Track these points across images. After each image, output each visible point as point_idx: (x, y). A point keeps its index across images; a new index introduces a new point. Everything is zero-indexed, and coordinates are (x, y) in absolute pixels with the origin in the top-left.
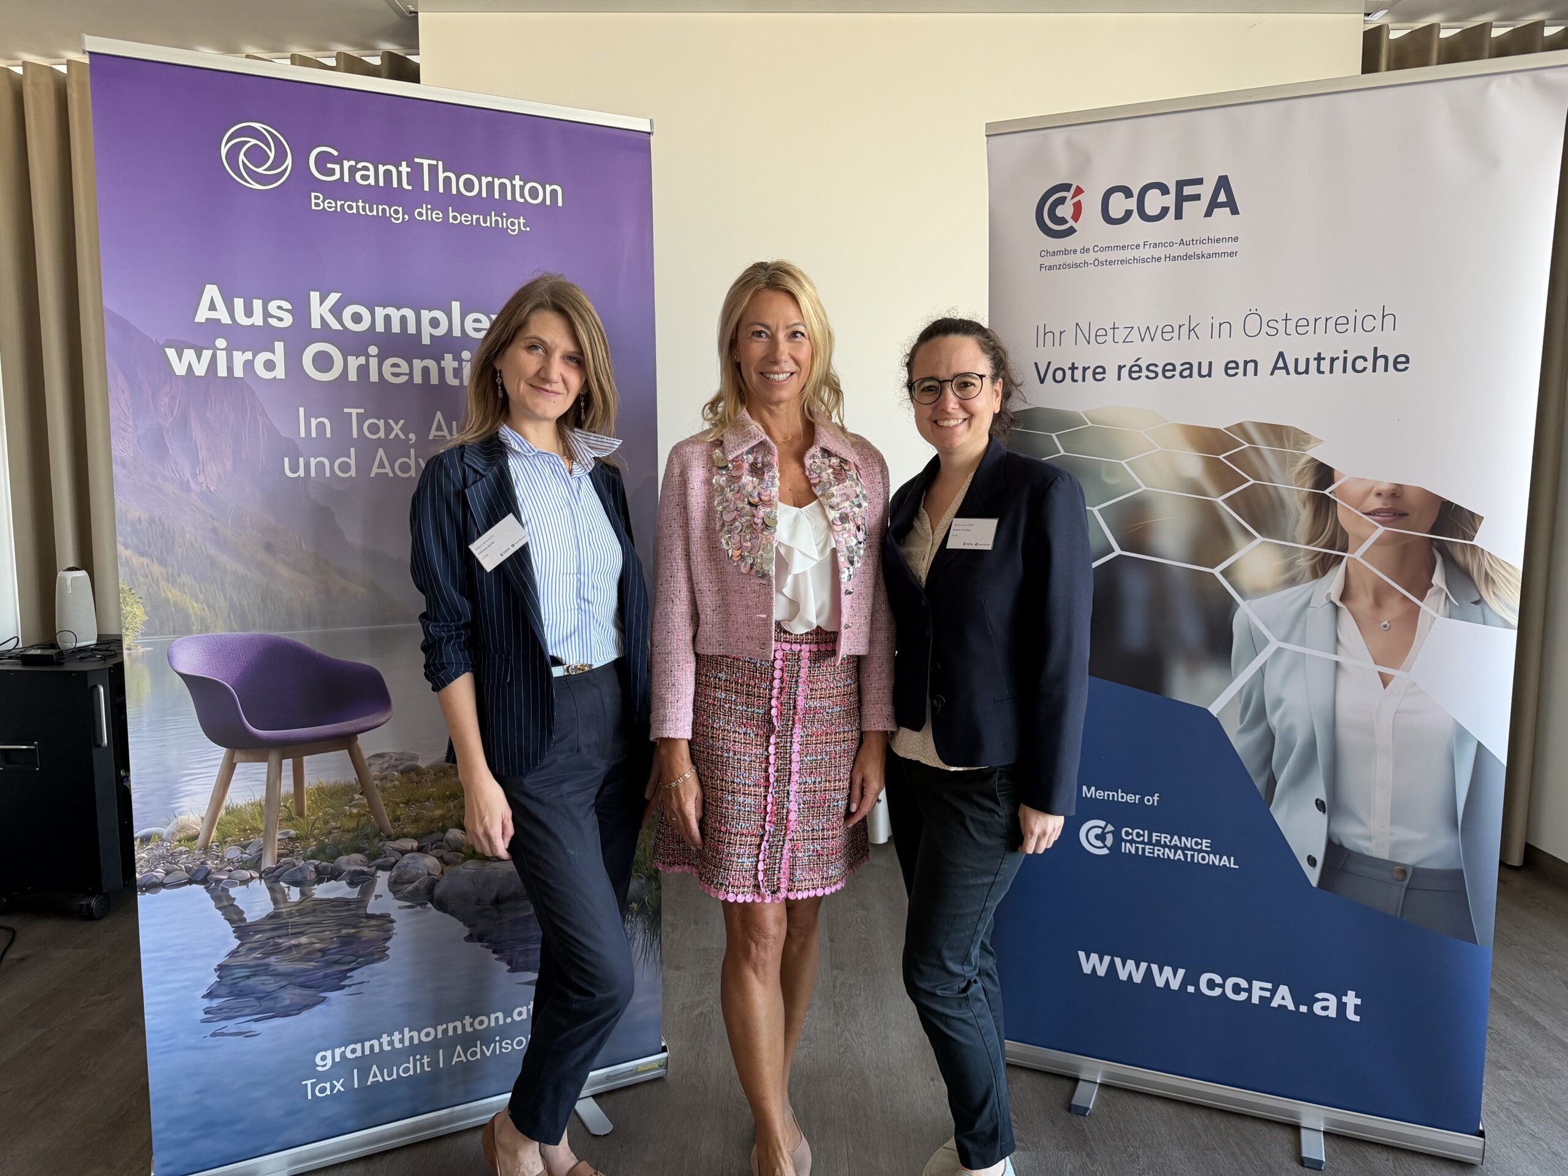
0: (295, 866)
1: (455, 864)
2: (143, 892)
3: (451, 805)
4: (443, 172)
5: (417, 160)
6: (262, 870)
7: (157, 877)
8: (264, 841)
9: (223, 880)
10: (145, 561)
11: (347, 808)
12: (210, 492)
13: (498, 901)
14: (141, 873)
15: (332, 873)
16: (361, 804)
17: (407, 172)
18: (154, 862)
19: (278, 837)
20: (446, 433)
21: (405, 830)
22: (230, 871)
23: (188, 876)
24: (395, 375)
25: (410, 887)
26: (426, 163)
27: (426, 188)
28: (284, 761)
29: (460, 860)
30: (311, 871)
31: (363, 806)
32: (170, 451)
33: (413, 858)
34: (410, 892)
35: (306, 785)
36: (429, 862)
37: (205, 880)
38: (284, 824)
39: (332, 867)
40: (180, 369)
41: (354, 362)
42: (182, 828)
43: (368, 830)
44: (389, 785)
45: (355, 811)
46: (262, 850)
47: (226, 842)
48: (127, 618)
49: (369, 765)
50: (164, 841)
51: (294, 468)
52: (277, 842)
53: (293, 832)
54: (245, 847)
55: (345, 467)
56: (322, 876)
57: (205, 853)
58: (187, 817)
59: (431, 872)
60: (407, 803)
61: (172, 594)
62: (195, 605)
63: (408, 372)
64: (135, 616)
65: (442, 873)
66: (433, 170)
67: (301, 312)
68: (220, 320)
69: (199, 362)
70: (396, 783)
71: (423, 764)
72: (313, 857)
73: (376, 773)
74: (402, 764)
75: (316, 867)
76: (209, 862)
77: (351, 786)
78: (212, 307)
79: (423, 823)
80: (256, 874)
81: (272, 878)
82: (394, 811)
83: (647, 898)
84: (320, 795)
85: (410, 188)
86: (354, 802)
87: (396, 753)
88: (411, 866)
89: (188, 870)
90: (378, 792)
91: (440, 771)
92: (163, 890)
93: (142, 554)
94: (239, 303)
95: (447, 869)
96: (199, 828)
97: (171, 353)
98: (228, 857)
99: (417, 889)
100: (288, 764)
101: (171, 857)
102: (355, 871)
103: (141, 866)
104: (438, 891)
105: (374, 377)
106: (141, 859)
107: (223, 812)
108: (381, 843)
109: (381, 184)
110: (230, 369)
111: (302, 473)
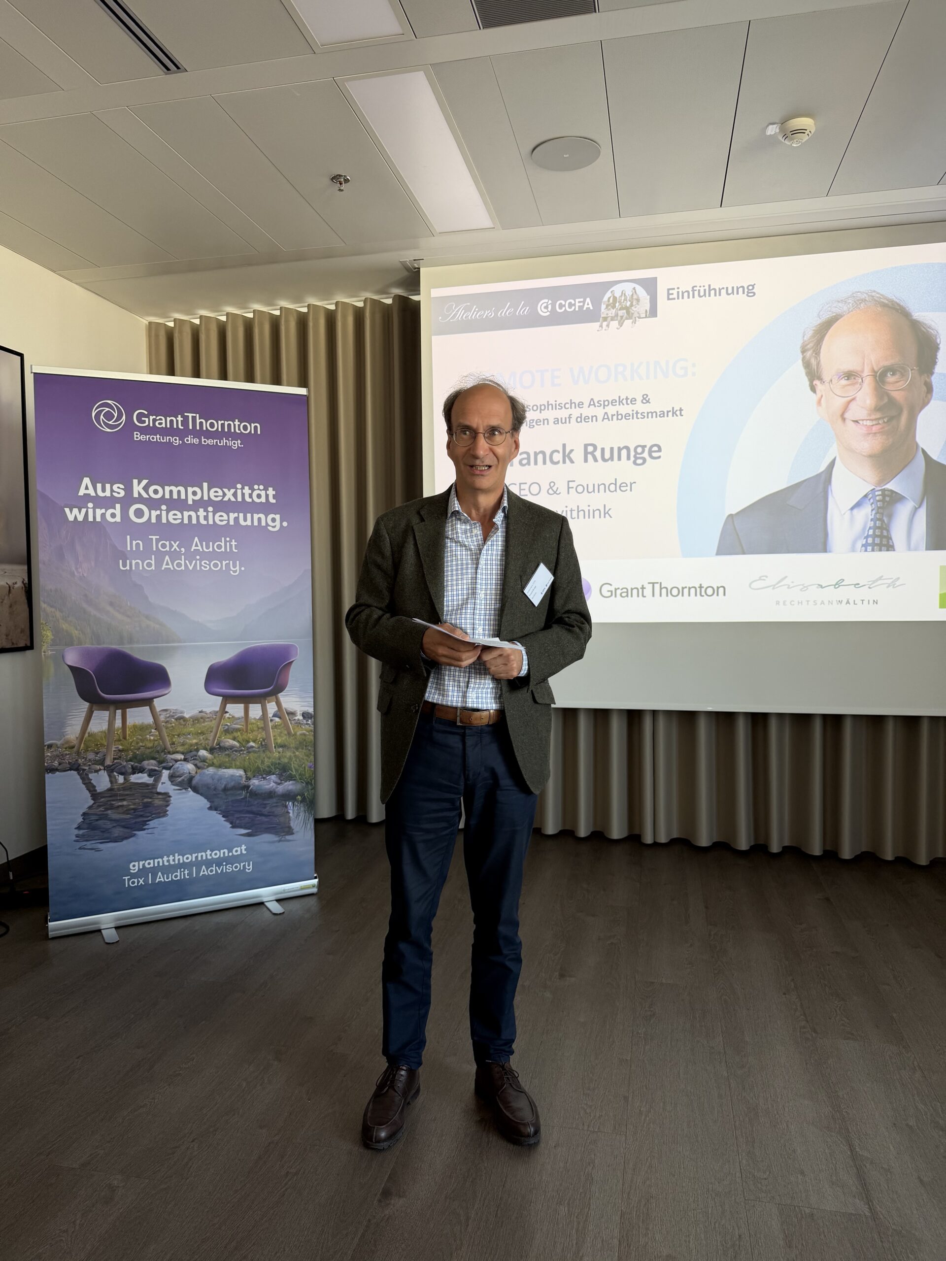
0: (121, 764)
1: (203, 768)
2: (48, 773)
3: (201, 738)
4: (199, 419)
5: (186, 414)
6: (106, 765)
7: (55, 766)
8: (107, 751)
9: (86, 769)
10: (53, 610)
11: (148, 736)
12: (84, 577)
13: (225, 789)
14: (47, 763)
15: (140, 769)
16: (155, 735)
17: (181, 421)
18: (54, 758)
19: (114, 749)
20: (200, 548)
21: (178, 750)
22: (90, 765)
23: (69, 766)
24: (175, 519)
25: (180, 779)
26: (190, 415)
27: (191, 428)
28: (117, 711)
29: (206, 767)
30: (129, 768)
31: (157, 736)
32: (66, 557)
33: (181, 764)
34: (180, 782)
35: (128, 724)
36: (190, 767)
37: (77, 770)
38: (117, 743)
39: (140, 767)
40: (71, 518)
41: (154, 513)
42: (67, 742)
43: (159, 749)
44: (169, 725)
45: (152, 738)
46: (105, 755)
47: (88, 750)
48: (43, 637)
49: (160, 715)
50: (58, 748)
51: (124, 566)
52: (113, 752)
53: (121, 747)
54: (97, 753)
55: (149, 565)
56: (135, 770)
57: (78, 755)
58: (69, 736)
59: (191, 772)
60: (178, 735)
61: (65, 626)
62: (76, 632)
63: (181, 517)
64: (48, 636)
65: (196, 773)
66: (194, 418)
67: (129, 489)
68: (90, 494)
69: (80, 514)
70: (173, 725)
71: (187, 716)
72: (131, 760)
73: (163, 719)
74: (176, 715)
75: (132, 766)
76: (80, 760)
77: (150, 725)
78: (87, 488)
79: (186, 746)
80: (102, 768)
81: (110, 770)
82: (172, 739)
83: (306, 795)
84: (134, 729)
85: (182, 428)
86: (151, 734)
87: (173, 710)
88: (180, 768)
89: (69, 763)
90: (164, 729)
91: (196, 720)
92: (57, 773)
93: (52, 606)
94: (99, 486)
95: (199, 771)
96: (75, 742)
97: (67, 510)
98: (89, 757)
99: (183, 780)
100: (119, 712)
101: (62, 756)
102: (152, 769)
103: (47, 760)
104: (194, 782)
105: (164, 521)
106: (48, 756)
107: (87, 735)
108: (165, 756)
109: (168, 426)
110: (94, 517)
111: (128, 568)
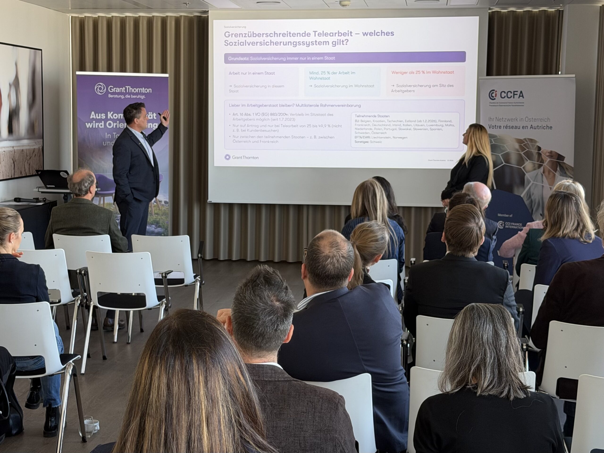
10: (82, 160)
17: (124, 89)
26: (127, 87)
27: (128, 92)
28: (102, 197)
32: (85, 141)
35: (105, 202)
40: (88, 127)
66: (129, 88)
68: (94, 118)
69: (91, 125)
78: (93, 116)
84: (107, 205)
85: (125, 92)
97: (87, 124)
109: (120, 92)
110: (95, 126)
111: (106, 145)
